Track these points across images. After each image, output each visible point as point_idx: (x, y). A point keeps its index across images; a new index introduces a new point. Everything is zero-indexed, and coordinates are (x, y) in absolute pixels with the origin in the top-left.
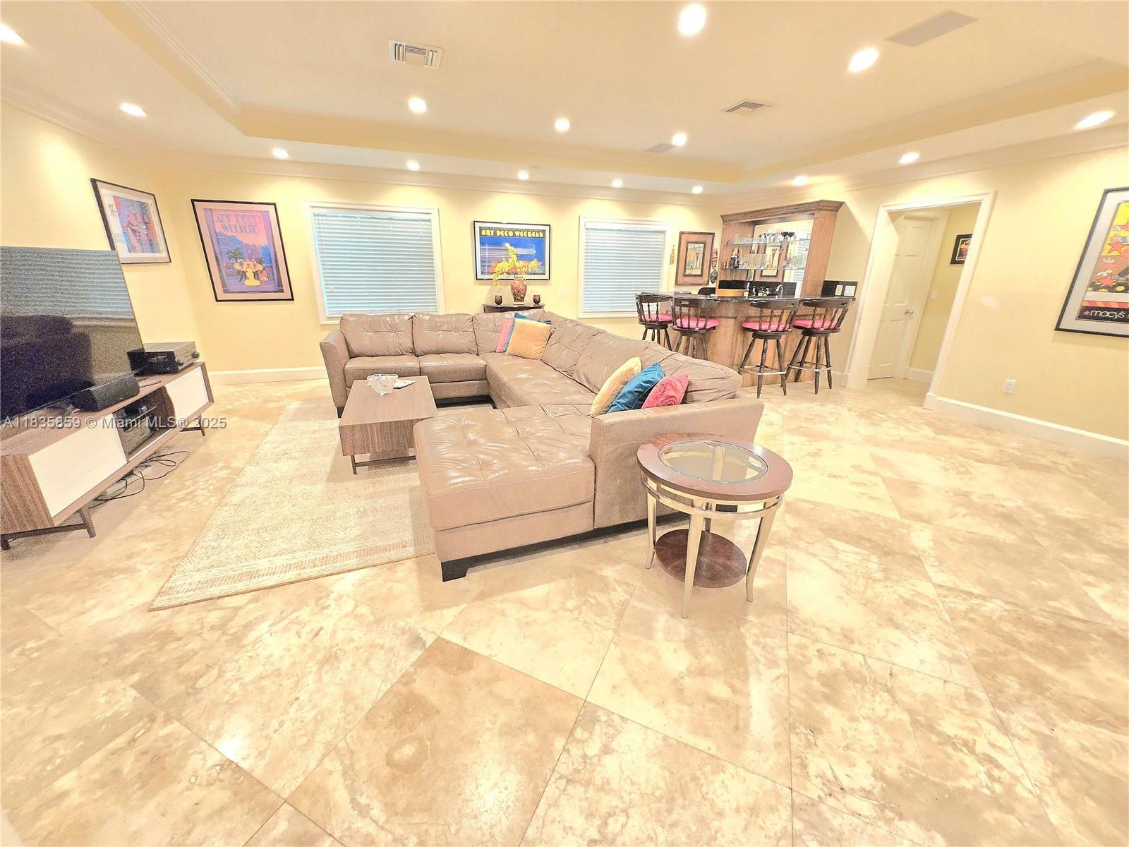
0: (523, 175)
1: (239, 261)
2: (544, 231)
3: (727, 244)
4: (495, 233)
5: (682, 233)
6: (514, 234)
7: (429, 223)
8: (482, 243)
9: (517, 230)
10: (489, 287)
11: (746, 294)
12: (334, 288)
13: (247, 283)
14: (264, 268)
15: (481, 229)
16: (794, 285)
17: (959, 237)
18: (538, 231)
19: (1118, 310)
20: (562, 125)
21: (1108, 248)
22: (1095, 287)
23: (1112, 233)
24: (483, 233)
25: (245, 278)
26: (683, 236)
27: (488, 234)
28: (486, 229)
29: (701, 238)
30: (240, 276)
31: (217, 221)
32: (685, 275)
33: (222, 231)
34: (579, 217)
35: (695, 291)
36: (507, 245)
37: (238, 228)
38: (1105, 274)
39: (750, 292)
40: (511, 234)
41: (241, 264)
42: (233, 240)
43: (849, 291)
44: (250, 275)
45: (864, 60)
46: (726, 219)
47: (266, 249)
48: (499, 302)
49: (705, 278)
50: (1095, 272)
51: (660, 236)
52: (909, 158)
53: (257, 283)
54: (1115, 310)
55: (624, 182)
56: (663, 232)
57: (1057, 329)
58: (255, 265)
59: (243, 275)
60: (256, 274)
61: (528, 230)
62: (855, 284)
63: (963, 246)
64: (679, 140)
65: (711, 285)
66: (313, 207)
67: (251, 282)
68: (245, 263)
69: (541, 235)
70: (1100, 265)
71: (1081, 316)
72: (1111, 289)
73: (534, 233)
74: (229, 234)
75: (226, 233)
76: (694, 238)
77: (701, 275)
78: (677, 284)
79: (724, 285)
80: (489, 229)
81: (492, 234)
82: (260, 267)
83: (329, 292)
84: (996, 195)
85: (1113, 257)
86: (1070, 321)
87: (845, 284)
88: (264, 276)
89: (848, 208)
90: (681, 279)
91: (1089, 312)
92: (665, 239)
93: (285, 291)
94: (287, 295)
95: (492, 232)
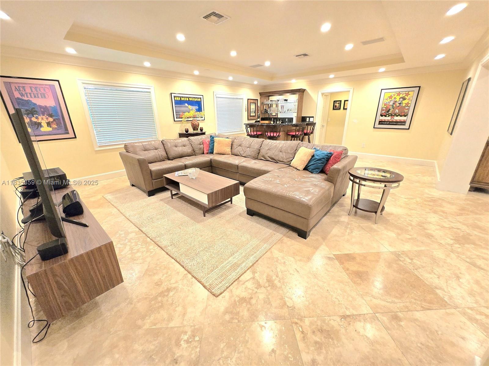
0: (196, 73)
1: (35, 116)
2: (201, 98)
3: (262, 104)
4: (181, 99)
5: (248, 99)
6: (189, 99)
7: (149, 93)
8: (175, 104)
9: (190, 97)
10: (180, 125)
11: (272, 122)
12: (101, 130)
13: (42, 129)
14: (54, 120)
15: (175, 97)
16: (292, 119)
17: (334, 101)
18: (198, 98)
19: (388, 122)
20: (233, 54)
21: (383, 105)
22: (382, 116)
23: (384, 101)
24: (176, 99)
25: (41, 127)
26: (249, 100)
27: (178, 99)
28: (177, 97)
29: (254, 101)
30: (37, 126)
31: (15, 91)
32: (251, 116)
33: (20, 97)
34: (213, 92)
35: (253, 122)
36: (186, 104)
37: (32, 95)
38: (383, 112)
39: (274, 121)
40: (187, 99)
41: (37, 118)
42: (28, 102)
43: (311, 120)
44: (44, 124)
45: (349, 47)
46: (261, 94)
47: (54, 108)
48: (187, 131)
49: (257, 117)
50: (381, 112)
51: (241, 100)
52: (332, 76)
53: (50, 129)
54: (386, 121)
55: (233, 78)
56: (242, 99)
57: (374, 128)
58: (47, 119)
59: (39, 125)
60: (49, 124)
61: (194, 98)
62: (313, 117)
63: (336, 104)
64: (267, 64)
65: (259, 120)
66: (83, 83)
67: (45, 128)
68: (39, 117)
69: (200, 100)
70: (382, 110)
71: (379, 124)
72: (385, 116)
73: (197, 99)
74: (26, 98)
75: (23, 98)
76: (252, 101)
77: (255, 116)
78: (248, 119)
79: (263, 119)
80: (178, 97)
81: (180, 99)
82: (51, 119)
83: (98, 132)
84: (354, 88)
85: (385, 107)
86: (377, 125)
87: (309, 117)
88: (55, 124)
89: (307, 91)
90: (249, 118)
91: (381, 123)
92: (243, 102)
93: (70, 133)
94: (71, 135)
95: (180, 98)
